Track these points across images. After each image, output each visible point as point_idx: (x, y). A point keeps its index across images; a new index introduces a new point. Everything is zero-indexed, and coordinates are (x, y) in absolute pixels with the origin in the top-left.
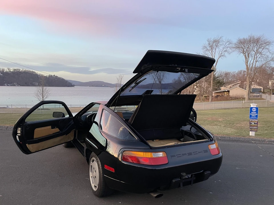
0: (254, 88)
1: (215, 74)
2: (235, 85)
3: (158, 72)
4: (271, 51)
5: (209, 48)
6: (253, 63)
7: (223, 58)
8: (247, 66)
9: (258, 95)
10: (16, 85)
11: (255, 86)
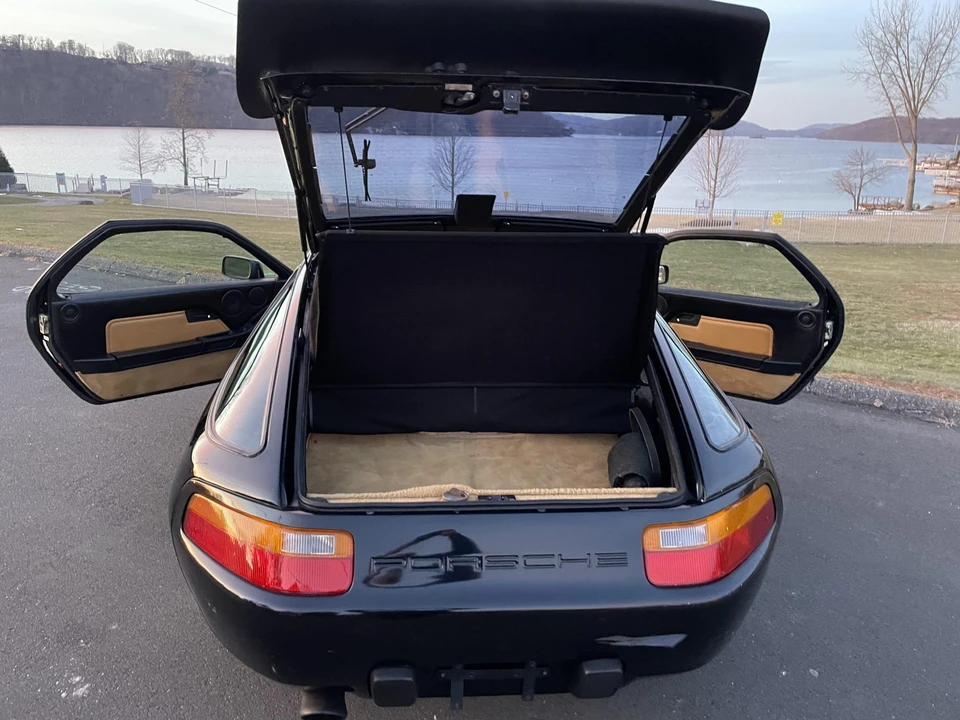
3: (339, 109)
10: (397, 132)
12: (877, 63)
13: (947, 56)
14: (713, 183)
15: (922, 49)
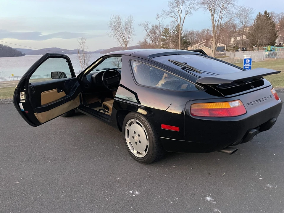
0: (220, 46)
1: (182, 33)
2: (201, 44)
4: (235, 7)
5: (175, 5)
6: (219, 20)
7: (190, 15)
8: (213, 23)
9: (223, 53)
11: (220, 45)
12: (115, 32)
13: (131, 30)
14: (84, 65)
15: (124, 29)
